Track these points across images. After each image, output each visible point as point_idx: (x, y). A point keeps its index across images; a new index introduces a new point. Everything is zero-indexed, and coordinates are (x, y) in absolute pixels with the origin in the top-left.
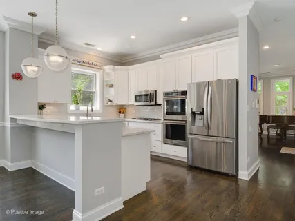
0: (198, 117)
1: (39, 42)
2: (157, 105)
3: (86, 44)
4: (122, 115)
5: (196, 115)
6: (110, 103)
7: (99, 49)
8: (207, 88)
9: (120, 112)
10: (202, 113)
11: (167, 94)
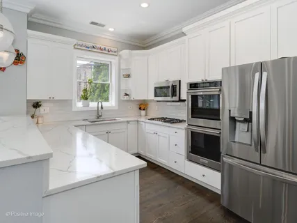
0: (241, 127)
1: (28, 22)
2: (181, 100)
3: (93, 23)
4: (143, 113)
5: (238, 124)
6: (126, 98)
7: (111, 29)
8: (257, 75)
9: (140, 109)
10: (248, 120)
11: (193, 86)
